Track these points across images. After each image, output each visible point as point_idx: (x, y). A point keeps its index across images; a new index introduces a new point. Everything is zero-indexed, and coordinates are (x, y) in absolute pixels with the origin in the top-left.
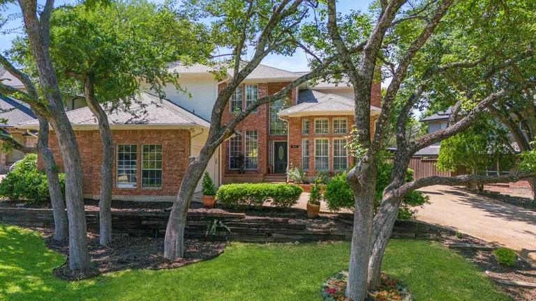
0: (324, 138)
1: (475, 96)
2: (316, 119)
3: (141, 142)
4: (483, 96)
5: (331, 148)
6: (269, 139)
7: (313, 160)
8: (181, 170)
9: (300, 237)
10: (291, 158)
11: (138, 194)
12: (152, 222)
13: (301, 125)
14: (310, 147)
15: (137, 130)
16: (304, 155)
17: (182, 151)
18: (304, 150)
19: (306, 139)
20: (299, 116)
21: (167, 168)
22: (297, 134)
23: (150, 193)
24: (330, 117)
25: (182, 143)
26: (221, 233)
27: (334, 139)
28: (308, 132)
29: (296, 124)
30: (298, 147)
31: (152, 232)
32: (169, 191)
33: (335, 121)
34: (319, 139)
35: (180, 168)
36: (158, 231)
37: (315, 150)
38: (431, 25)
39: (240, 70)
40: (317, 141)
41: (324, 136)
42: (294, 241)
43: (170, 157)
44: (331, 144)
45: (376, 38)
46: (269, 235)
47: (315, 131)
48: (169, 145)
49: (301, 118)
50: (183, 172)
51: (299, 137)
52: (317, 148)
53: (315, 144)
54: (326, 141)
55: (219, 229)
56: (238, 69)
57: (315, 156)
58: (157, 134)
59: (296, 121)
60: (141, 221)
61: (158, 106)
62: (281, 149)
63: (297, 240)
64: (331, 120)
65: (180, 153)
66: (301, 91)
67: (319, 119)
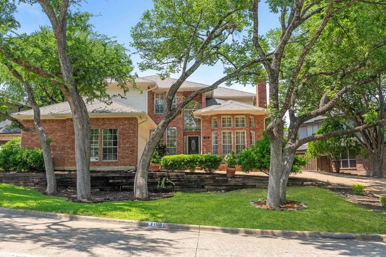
0: (229, 131)
1: (335, 89)
2: (222, 117)
3: (102, 127)
4: (340, 89)
5: (234, 138)
6: (185, 134)
7: (221, 147)
8: (132, 147)
9: (225, 188)
10: (204, 146)
11: (100, 165)
12: (116, 181)
13: (211, 121)
14: (219, 137)
15: (99, 118)
16: (213, 144)
17: (133, 133)
18: (213, 140)
19: (215, 132)
20: (209, 114)
21: (122, 146)
22: (208, 128)
23: (108, 164)
24: (233, 115)
25: (133, 127)
26: (168, 187)
27: (235, 131)
28: (216, 126)
29: (207, 121)
30: (209, 138)
31: (117, 188)
32: (123, 162)
33: (236, 118)
34: (225, 131)
35: (131, 146)
36: (122, 187)
37: (222, 140)
38: (316, 36)
39: (186, 71)
40: (224, 133)
41: (228, 129)
42: (221, 190)
43: (124, 137)
44: (234, 135)
45: (281, 47)
46: (203, 187)
47: (222, 125)
48: (123, 129)
49: (211, 116)
50: (134, 148)
51: (209, 130)
52: (224, 138)
53: (222, 135)
54: (230, 133)
55: (166, 184)
56: (185, 70)
57: (222, 144)
58: (114, 120)
59: (207, 119)
60: (108, 181)
61: (122, 97)
62: (193, 141)
63: (223, 189)
64: (233, 118)
65: (132, 134)
66: (207, 99)
67: (225, 117)
